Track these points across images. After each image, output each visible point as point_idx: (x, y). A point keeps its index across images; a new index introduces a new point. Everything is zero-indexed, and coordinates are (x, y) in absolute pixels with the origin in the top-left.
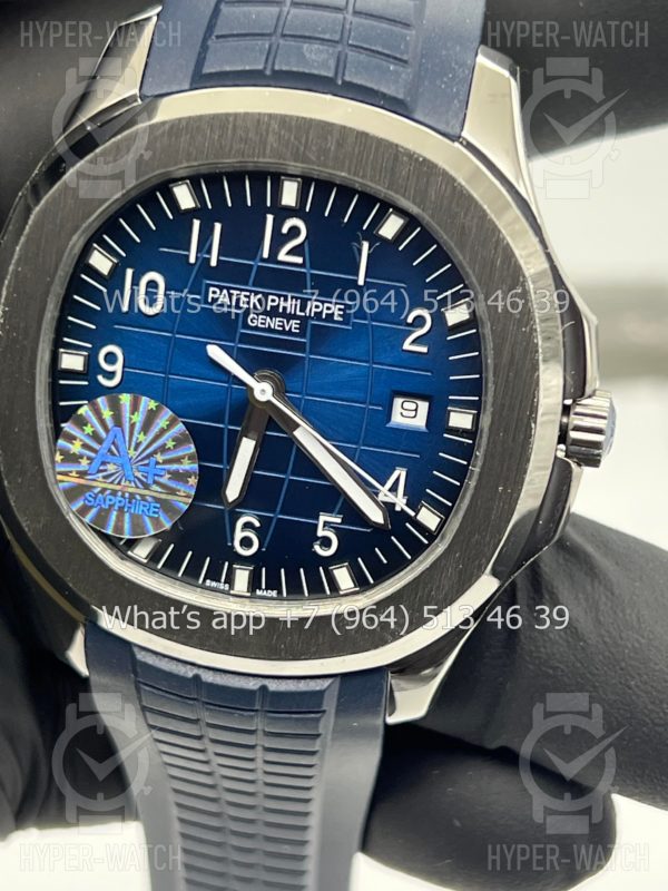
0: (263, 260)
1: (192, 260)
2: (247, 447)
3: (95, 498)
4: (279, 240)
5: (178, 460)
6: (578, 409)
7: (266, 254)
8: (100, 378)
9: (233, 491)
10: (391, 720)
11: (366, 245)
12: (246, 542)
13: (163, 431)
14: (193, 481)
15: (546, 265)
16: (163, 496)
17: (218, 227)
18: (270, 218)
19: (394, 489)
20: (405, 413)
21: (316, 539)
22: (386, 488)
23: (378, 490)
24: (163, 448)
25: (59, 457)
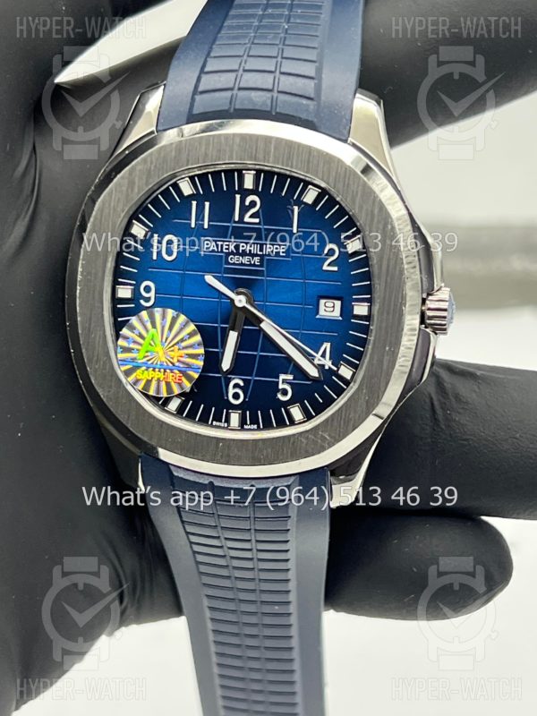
0: (235, 222)
1: (193, 226)
2: (233, 337)
3: (143, 374)
4: (244, 210)
5: (191, 346)
6: (430, 298)
7: (237, 219)
8: (142, 302)
9: (226, 364)
10: (334, 505)
11: (296, 208)
12: (236, 396)
13: (181, 330)
14: (201, 359)
15: (404, 212)
16: (184, 369)
17: (207, 204)
18: (238, 197)
19: (323, 355)
20: (327, 309)
21: (278, 390)
22: (318, 356)
23: (315, 357)
24: (182, 340)
25: (119, 350)
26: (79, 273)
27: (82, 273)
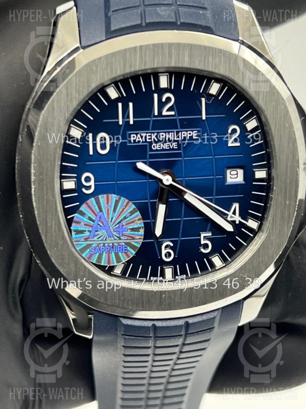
0: (156, 116)
1: (121, 123)
2: (162, 208)
3: (95, 250)
4: (161, 105)
7: (156, 114)
8: (84, 190)
9: (158, 231)
11: (203, 100)
12: (168, 255)
13: (123, 210)
16: (128, 241)
17: (131, 105)
18: (156, 96)
19: (234, 213)
20: (232, 176)
21: (201, 245)
22: (230, 214)
23: (228, 215)
24: (125, 218)
25: (73, 233)
26: (32, 175)
27: (35, 174)
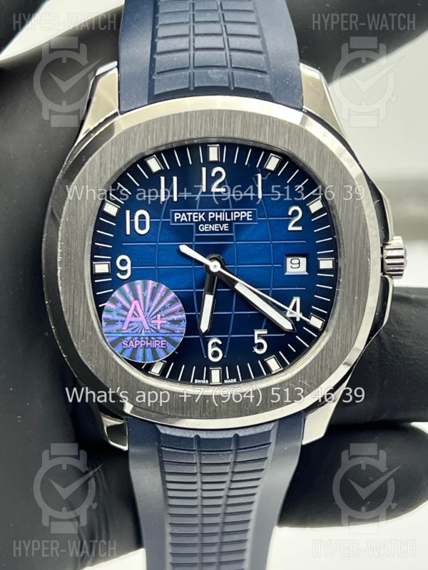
2: (209, 300)
3: (128, 344)
4: (211, 181)
5: (173, 313)
6: (387, 247)
8: (119, 275)
9: (204, 326)
10: (304, 443)
11: (260, 176)
12: (215, 354)
13: (162, 298)
14: (184, 324)
16: (167, 335)
17: (175, 179)
18: (204, 169)
19: (294, 309)
20: (293, 266)
21: (255, 345)
22: (290, 309)
23: (286, 310)
24: (164, 308)
25: (104, 324)
26: (59, 254)
27: (62, 253)
